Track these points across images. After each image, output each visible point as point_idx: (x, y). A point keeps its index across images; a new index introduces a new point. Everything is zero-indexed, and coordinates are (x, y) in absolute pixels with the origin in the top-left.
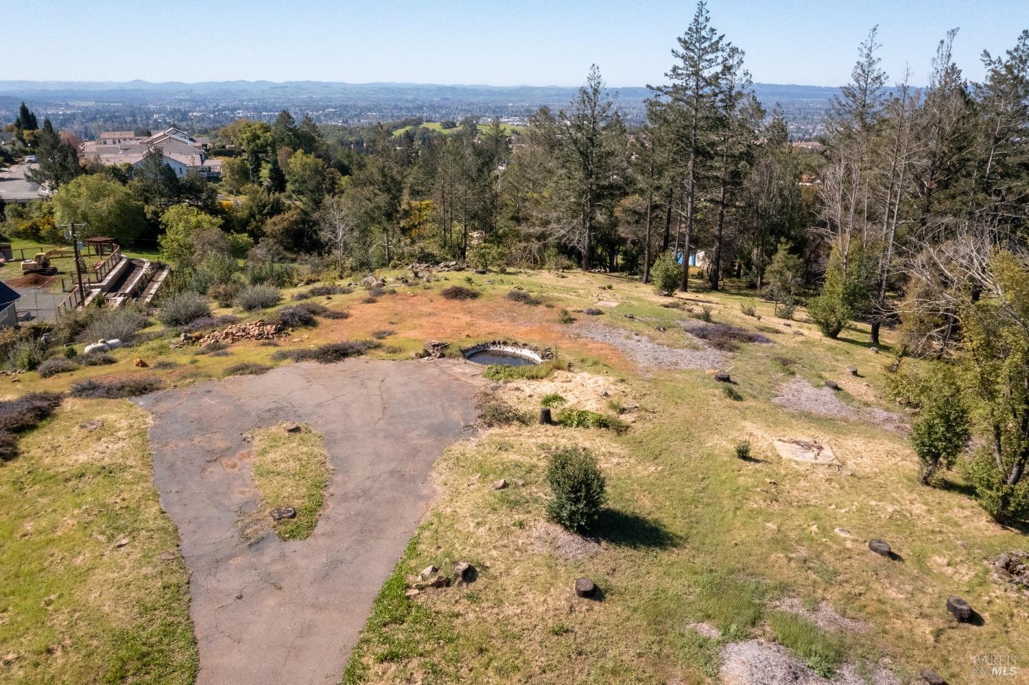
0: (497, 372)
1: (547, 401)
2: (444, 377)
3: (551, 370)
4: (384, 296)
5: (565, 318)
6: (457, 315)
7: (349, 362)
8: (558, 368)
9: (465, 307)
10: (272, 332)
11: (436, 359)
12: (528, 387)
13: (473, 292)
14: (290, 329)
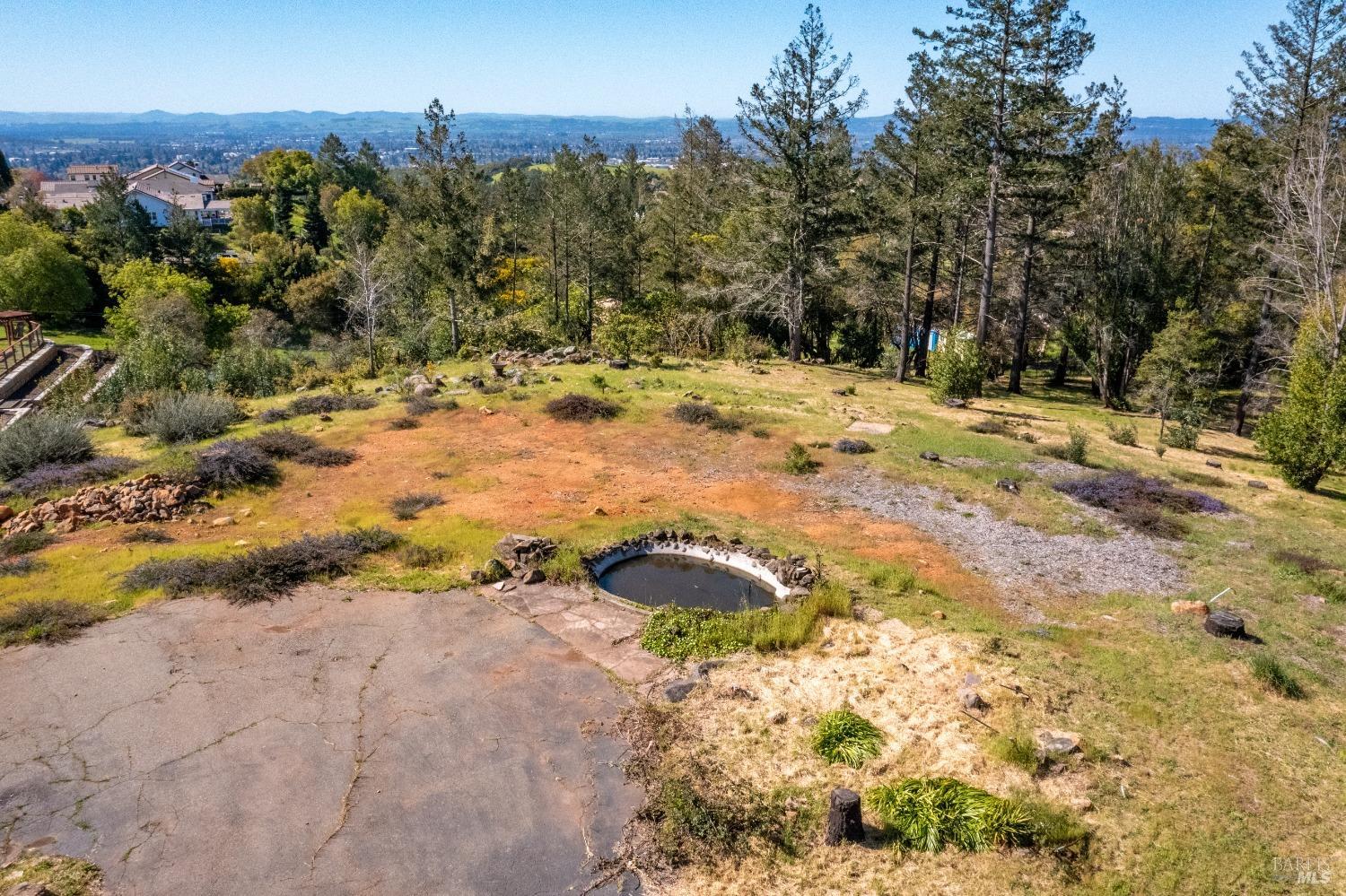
0: (679, 633)
3: (816, 618)
4: (434, 415)
5: (801, 462)
6: (577, 456)
7: (308, 596)
8: (830, 612)
9: (593, 436)
10: (171, 501)
11: (523, 588)
12: (767, 684)
13: (607, 404)
14: (216, 493)
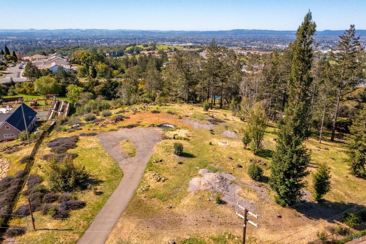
0: (165, 130)
1: (175, 135)
2: (154, 131)
3: (176, 129)
4: (137, 113)
5: (180, 118)
6: (155, 117)
9: (157, 115)
10: (115, 122)
11: (152, 127)
12: (171, 133)
13: (158, 111)
14: (118, 121)
